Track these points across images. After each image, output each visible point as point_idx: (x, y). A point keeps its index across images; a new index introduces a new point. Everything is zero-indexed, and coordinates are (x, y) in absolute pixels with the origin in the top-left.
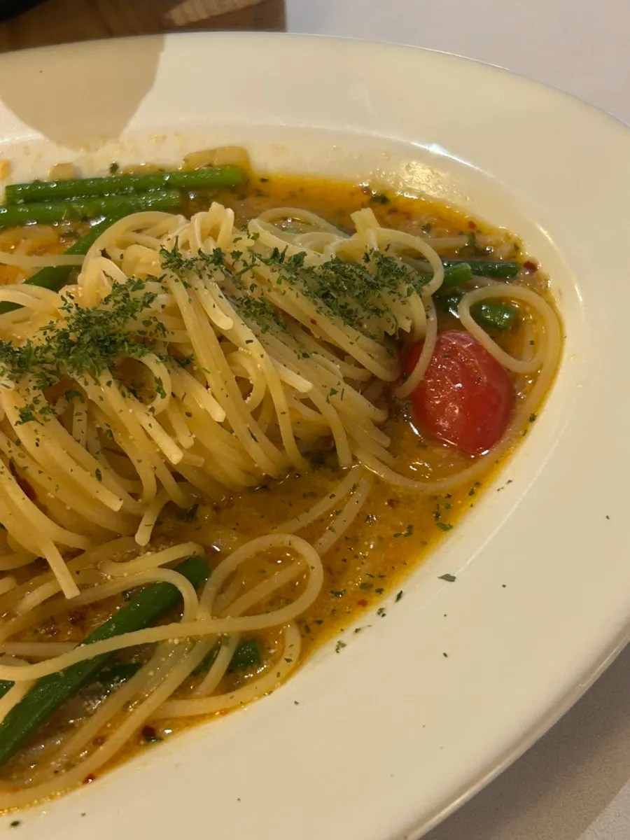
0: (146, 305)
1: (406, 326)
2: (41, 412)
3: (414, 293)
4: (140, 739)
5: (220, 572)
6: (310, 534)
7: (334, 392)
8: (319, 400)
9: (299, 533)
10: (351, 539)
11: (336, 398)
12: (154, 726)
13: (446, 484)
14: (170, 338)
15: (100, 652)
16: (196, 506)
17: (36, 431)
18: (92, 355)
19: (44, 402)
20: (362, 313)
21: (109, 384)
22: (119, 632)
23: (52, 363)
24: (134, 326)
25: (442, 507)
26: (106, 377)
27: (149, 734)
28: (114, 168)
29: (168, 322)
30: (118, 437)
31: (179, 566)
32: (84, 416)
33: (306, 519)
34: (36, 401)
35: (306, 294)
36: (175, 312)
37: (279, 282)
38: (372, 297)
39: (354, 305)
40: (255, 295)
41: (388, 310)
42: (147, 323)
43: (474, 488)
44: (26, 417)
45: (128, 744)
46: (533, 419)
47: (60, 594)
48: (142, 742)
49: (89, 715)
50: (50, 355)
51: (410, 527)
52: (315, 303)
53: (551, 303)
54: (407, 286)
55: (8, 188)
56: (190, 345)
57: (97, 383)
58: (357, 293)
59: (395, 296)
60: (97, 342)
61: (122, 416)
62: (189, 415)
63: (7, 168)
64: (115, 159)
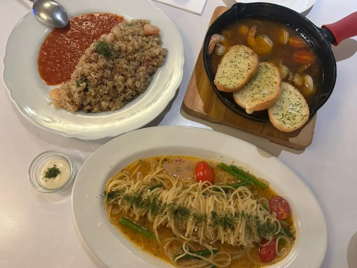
1: (267, 239)
5: (217, 254)
9: (231, 255)
10: (237, 260)
13: (255, 262)
17: (210, 227)
21: (222, 228)
22: (201, 255)
28: (248, 172)
34: (212, 224)
40: (250, 225)
46: (274, 263)
51: (245, 266)
53: (291, 247)
55: (231, 165)
56: (236, 228)
63: (233, 162)
64: (249, 171)
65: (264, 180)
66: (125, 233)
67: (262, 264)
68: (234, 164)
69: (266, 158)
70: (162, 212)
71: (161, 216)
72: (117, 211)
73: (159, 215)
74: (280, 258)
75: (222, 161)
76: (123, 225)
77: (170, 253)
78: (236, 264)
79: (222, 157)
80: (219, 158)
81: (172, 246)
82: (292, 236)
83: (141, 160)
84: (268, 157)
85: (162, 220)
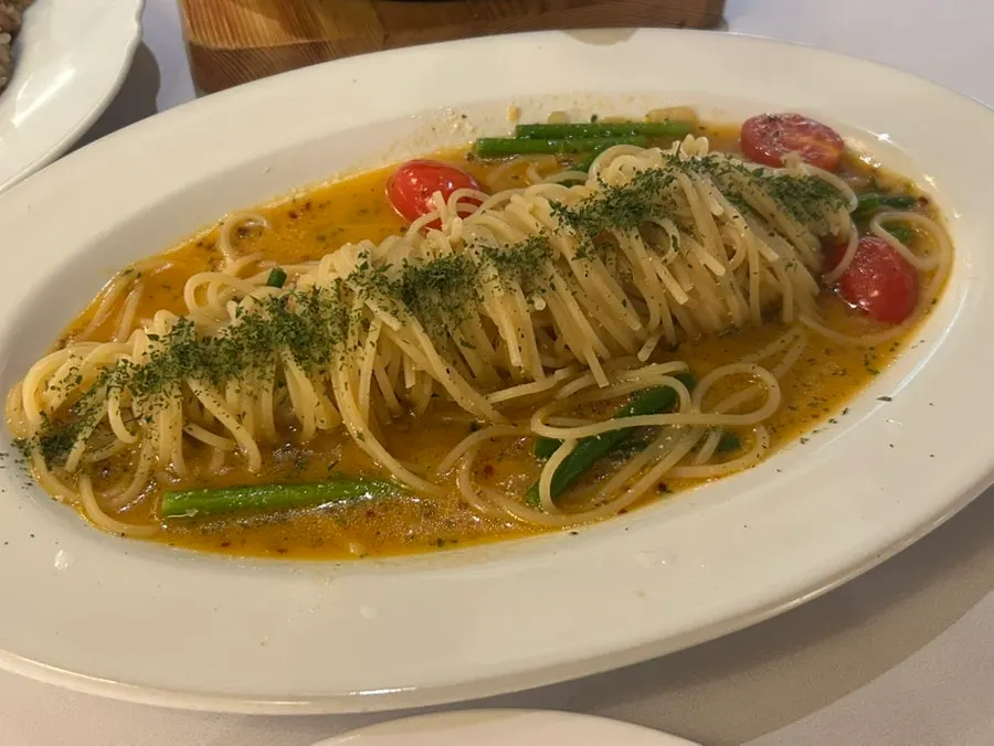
0: (667, 184)
1: (835, 231)
2: (591, 252)
3: (843, 207)
4: (655, 491)
6: (768, 364)
7: (790, 265)
8: (780, 269)
9: (760, 363)
10: (798, 372)
11: (791, 269)
12: (666, 482)
13: (868, 340)
14: (678, 212)
15: (624, 426)
16: (679, 343)
17: (586, 266)
18: (627, 216)
19: (592, 247)
20: (806, 215)
21: (637, 237)
22: (638, 413)
23: (596, 220)
24: (657, 199)
25: (869, 357)
26: (635, 232)
27: (662, 488)
28: (595, 118)
29: (678, 199)
30: (636, 280)
31: (677, 375)
32: (614, 262)
33: (763, 354)
34: (587, 244)
35: (770, 194)
36: (682, 193)
37: (749, 184)
38: (813, 206)
39: (800, 208)
40: (734, 190)
41: (823, 216)
42: (664, 198)
43: (894, 347)
44: (580, 254)
45: (647, 492)
46: (934, 302)
47: (596, 386)
48: (658, 492)
49: (617, 472)
50: (595, 215)
51: (844, 369)
52: (776, 202)
53: (941, 226)
54: (836, 201)
55: (518, 127)
56: (692, 218)
57: (628, 236)
58: (802, 200)
59: (829, 207)
60: (629, 206)
61: (644, 264)
62: (690, 266)
63: (517, 113)
64: (595, 112)
65: (668, 110)
66: (225, 545)
67: (896, 331)
68: (527, 120)
69: (620, 45)
70: (345, 323)
71: (351, 342)
72: (127, 487)
73: (339, 346)
74: (938, 276)
75: (474, 131)
76: (192, 523)
77: (504, 496)
78: (804, 385)
79: (464, 117)
80: (456, 126)
81: (489, 470)
82: (910, 200)
83: (128, 272)
84: (626, 38)
85: (367, 359)
